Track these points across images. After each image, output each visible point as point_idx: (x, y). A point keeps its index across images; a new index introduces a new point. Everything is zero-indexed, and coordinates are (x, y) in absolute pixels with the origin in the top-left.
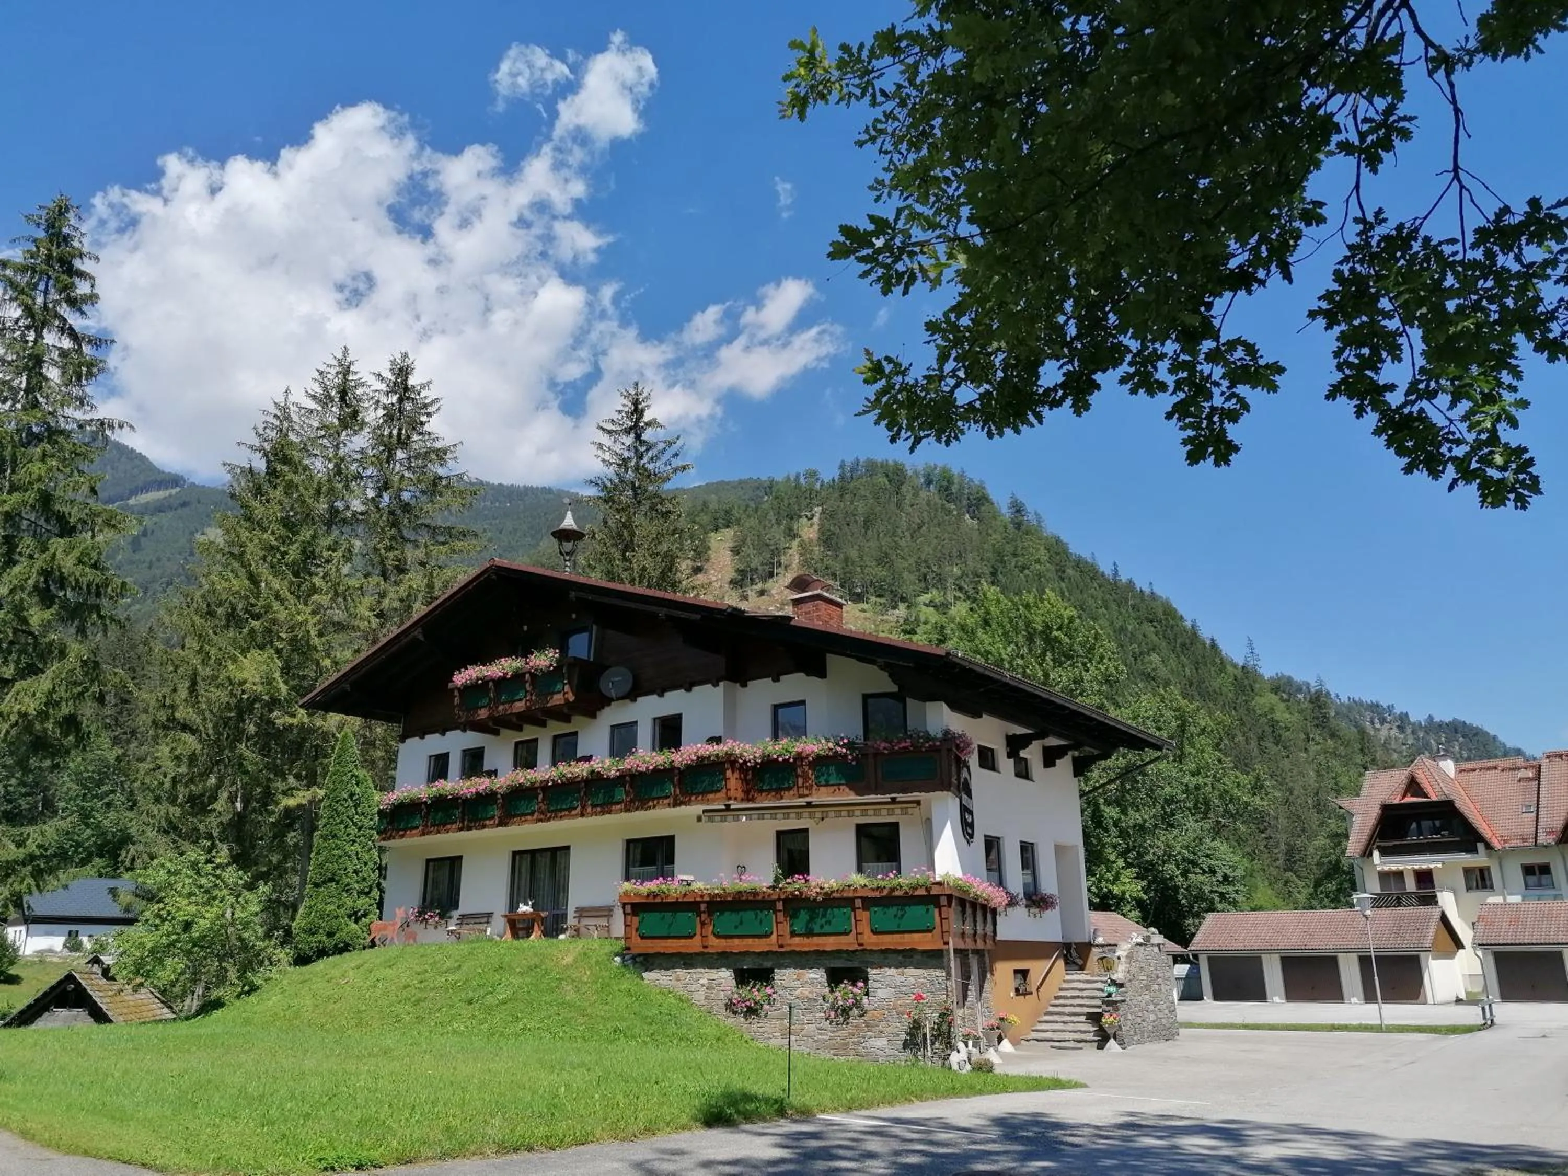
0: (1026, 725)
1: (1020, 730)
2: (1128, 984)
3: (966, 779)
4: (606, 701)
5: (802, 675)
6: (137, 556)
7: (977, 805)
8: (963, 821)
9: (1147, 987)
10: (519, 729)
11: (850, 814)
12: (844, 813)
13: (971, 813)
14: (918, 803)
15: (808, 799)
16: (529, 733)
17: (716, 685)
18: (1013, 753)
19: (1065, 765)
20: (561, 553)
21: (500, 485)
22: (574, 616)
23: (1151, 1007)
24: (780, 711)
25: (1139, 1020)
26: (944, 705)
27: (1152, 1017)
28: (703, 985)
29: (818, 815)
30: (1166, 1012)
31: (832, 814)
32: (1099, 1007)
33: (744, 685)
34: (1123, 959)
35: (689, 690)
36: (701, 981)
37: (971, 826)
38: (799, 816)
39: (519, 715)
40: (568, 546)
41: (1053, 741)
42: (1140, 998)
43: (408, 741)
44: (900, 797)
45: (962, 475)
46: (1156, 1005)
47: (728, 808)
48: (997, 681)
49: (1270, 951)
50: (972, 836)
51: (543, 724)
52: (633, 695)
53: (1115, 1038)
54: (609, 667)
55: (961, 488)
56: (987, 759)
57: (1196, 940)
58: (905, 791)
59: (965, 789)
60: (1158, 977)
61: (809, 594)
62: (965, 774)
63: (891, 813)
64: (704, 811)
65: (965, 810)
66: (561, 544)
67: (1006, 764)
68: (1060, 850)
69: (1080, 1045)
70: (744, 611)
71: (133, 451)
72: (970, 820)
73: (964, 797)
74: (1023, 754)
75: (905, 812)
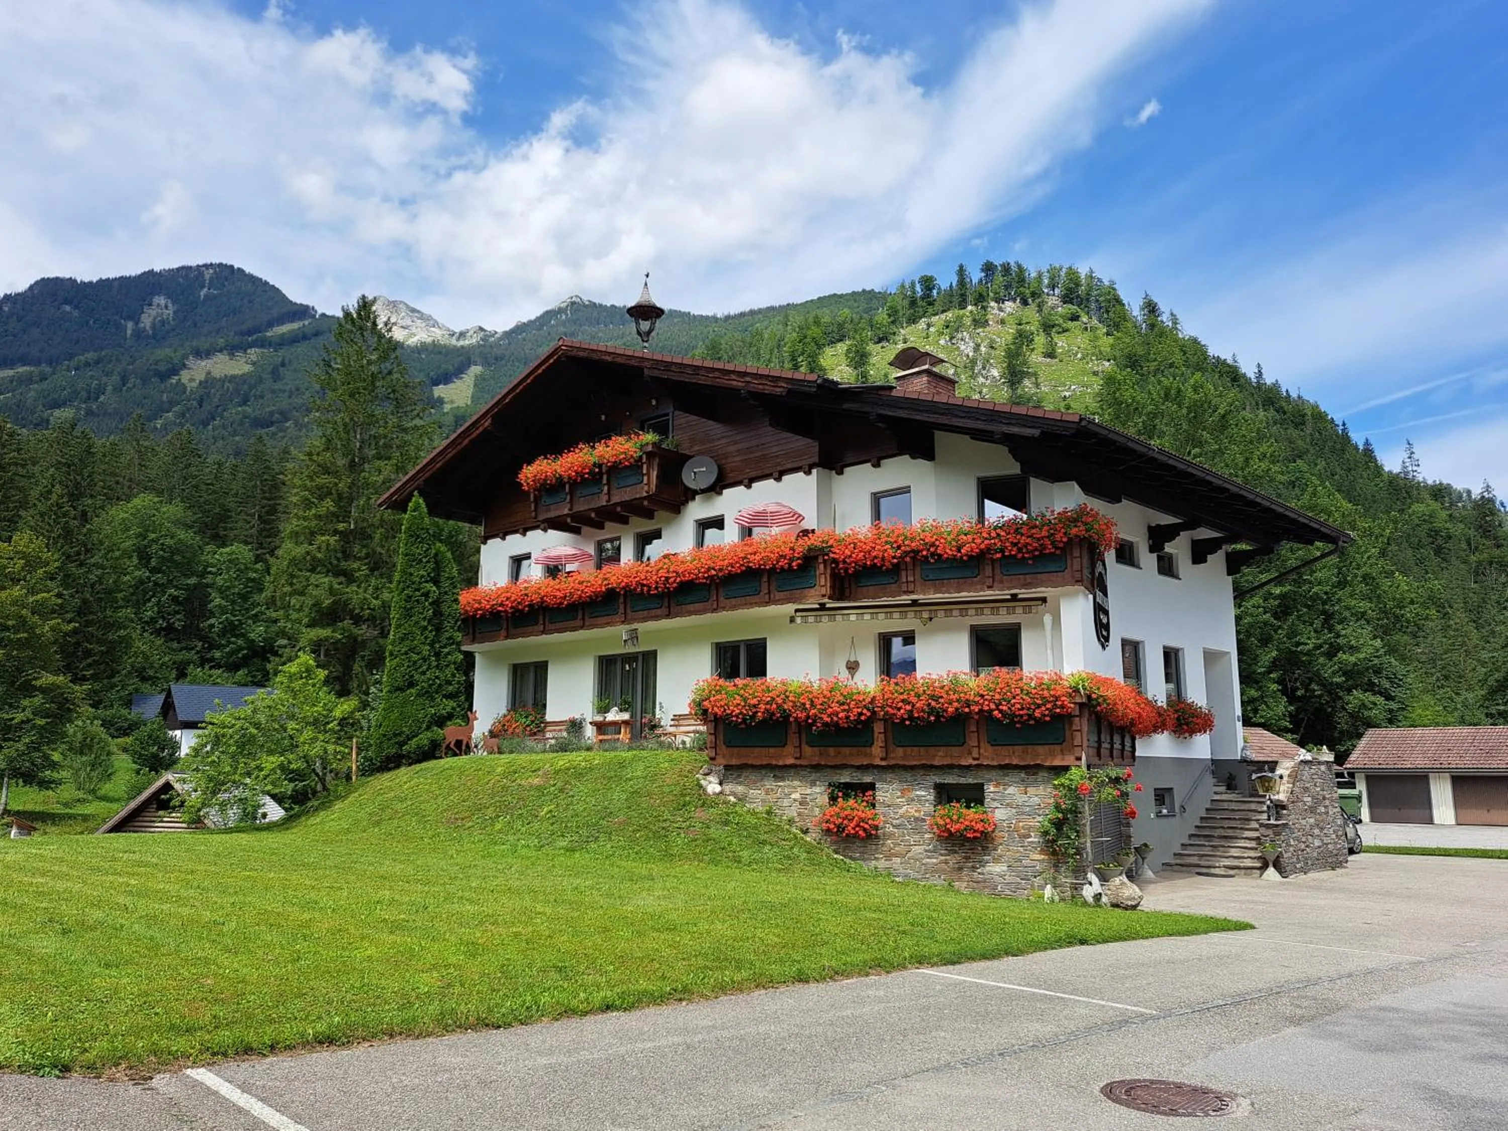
0: (1174, 514)
1: (1167, 520)
2: (1290, 807)
3: (1100, 573)
4: (690, 495)
5: (907, 457)
6: (278, 386)
7: (1112, 605)
8: (1097, 621)
9: (1312, 810)
10: (601, 527)
11: (963, 613)
12: (955, 613)
13: (1106, 613)
14: (1044, 600)
15: (914, 597)
16: (611, 529)
17: (808, 473)
18: (1156, 546)
19: (1217, 560)
20: (639, 333)
21: (613, 306)
22: (654, 402)
23: (1317, 831)
24: (882, 500)
25: (1303, 846)
26: (1076, 486)
27: (1317, 843)
28: (795, 800)
29: (926, 615)
30: (1334, 836)
31: (941, 614)
32: (1257, 830)
33: (840, 473)
34: (1285, 779)
35: (778, 479)
36: (793, 796)
37: (1107, 627)
38: (904, 615)
39: (599, 511)
40: (645, 325)
41: (1205, 533)
42: (1304, 822)
43: (489, 542)
44: (1023, 593)
45: (1090, 277)
46: (1322, 829)
47: (822, 607)
48: (1142, 455)
49: (1440, 771)
50: (1107, 639)
51: (624, 521)
52: (717, 488)
53: (1275, 866)
54: (692, 457)
55: (1090, 288)
56: (1126, 555)
57: (1353, 757)
58: (1026, 585)
59: (1098, 585)
60: (1324, 798)
61: (917, 369)
62: (1099, 568)
63: (1011, 611)
64: (797, 611)
65: (1100, 610)
66: (637, 323)
67: (1149, 560)
68: (1211, 658)
69: (1232, 872)
70: (837, 383)
71: (266, 283)
72: (1105, 621)
73: (1099, 594)
74: (1169, 548)
75: (1028, 610)
